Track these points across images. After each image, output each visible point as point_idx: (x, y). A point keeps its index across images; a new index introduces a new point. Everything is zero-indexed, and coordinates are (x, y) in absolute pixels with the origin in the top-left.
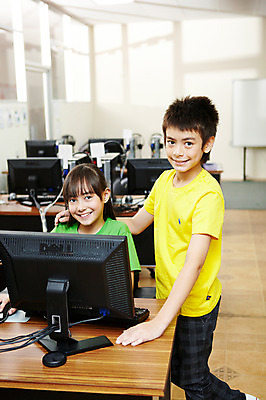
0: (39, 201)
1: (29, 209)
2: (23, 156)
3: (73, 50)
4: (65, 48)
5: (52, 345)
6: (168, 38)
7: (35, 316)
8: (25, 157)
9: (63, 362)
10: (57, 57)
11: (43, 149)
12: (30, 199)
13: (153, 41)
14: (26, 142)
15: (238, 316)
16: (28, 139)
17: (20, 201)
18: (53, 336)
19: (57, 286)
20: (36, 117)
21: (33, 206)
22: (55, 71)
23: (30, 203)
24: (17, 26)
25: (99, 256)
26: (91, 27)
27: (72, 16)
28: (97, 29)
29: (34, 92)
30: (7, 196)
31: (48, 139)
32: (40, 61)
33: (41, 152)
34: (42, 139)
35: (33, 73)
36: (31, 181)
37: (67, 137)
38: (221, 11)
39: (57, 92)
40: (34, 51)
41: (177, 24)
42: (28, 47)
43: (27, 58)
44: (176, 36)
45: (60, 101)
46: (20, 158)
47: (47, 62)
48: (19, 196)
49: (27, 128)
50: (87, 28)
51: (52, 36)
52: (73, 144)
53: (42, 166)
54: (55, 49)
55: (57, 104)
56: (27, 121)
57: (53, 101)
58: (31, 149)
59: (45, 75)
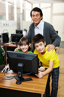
0: (18, 44)
3: (28, 10)
4: (26, 9)
5: (18, 79)
6: (50, 7)
8: (15, 34)
10: (24, 11)
11: (19, 32)
12: (16, 43)
13: (46, 8)
14: (16, 30)
15: (62, 73)
16: (16, 29)
17: (14, 44)
20: (19, 25)
21: (16, 45)
22: (23, 14)
23: (16, 44)
24: (15, 3)
25: (30, 59)
26: (32, 4)
27: (28, 1)
29: (19, 19)
30: (11, 42)
31: (21, 29)
32: (20, 11)
33: (19, 33)
34: (20, 30)
35: (18, 14)
36: (16, 39)
37: (25, 29)
38: (63, 1)
39: (24, 19)
40: (19, 9)
41: (52, 4)
42: (18, 8)
43: (17, 11)
44: (52, 7)
45: (24, 21)
46: (14, 34)
47: (22, 12)
48: (13, 42)
49: (16, 27)
50: (31, 4)
51: (23, 6)
52: (26, 31)
54: (24, 9)
55: (23, 22)
56: (16, 25)
57: (22, 21)
58: (17, 32)
59: (21, 15)
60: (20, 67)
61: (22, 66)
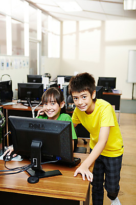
0: (32, 104)
1: (27, 108)
2: (26, 82)
3: (52, 33)
4: (49, 32)
5: (33, 173)
6: (98, 28)
7: (25, 158)
8: (27, 83)
9: (37, 181)
10: (45, 36)
11: (35, 79)
12: (28, 103)
13: (91, 30)
14: (28, 76)
16: (29, 74)
17: (23, 104)
18: (33, 168)
19: (36, 144)
20: (33, 64)
21: (29, 106)
22: (43, 42)
23: (27, 105)
24: (26, 20)
25: (57, 130)
26: (62, 22)
27: (53, 17)
28: (64, 23)
29: (33, 52)
30: (17, 101)
31: (38, 74)
32: (36, 37)
33: (34, 81)
34: (35, 75)
35: (33, 43)
36: (29, 94)
37: (47, 74)
38: (125, 17)
39: (44, 52)
40: (34, 33)
41: (103, 22)
42: (31, 31)
43: (30, 36)
44: (102, 28)
45: (45, 57)
46: (25, 83)
47: (39, 38)
48: (22, 101)
49: (28, 69)
50: (59, 22)
51: (43, 26)
52: (50, 77)
53: (34, 87)
54: (44, 32)
55: (43, 58)
56: (29, 66)
57: (41, 57)
58: (30, 79)
59: (38, 44)
60: (35, 148)
61: (40, 145)
